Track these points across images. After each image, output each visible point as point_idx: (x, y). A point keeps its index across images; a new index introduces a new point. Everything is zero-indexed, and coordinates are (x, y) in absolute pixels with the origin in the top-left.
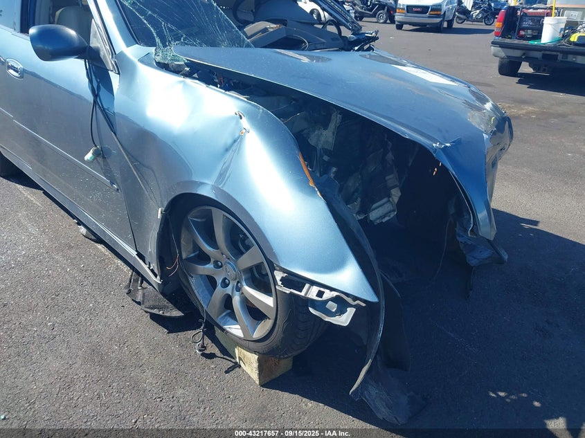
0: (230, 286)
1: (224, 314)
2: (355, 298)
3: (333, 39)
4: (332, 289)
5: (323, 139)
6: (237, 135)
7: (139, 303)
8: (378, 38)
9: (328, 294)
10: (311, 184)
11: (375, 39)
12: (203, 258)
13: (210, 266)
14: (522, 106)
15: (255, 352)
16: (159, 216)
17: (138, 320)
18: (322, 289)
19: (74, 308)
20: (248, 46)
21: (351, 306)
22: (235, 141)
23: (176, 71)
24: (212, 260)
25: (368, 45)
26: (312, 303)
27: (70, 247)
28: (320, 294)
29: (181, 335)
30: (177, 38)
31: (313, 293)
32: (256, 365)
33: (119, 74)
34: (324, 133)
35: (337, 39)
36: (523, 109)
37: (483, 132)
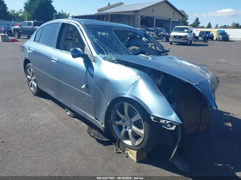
0: (128, 128)
1: (124, 138)
2: (176, 123)
3: (154, 51)
4: (169, 121)
5: (158, 82)
6: (137, 80)
7: (92, 137)
8: (169, 51)
9: (168, 122)
10: (160, 93)
11: (168, 51)
12: (119, 119)
13: (121, 121)
14: (220, 74)
15: (136, 150)
16: (108, 104)
17: (93, 142)
18: (166, 121)
19: (71, 138)
20: (131, 54)
21: (175, 125)
22: (136, 82)
23: (113, 62)
24: (122, 119)
25: (166, 53)
26: (163, 124)
27: (65, 119)
28: (165, 122)
29: (108, 147)
30: (110, 52)
31: (163, 121)
32: (135, 155)
33: (95, 62)
34: (158, 80)
35: (156, 51)
36: (221, 75)
37: (208, 80)
